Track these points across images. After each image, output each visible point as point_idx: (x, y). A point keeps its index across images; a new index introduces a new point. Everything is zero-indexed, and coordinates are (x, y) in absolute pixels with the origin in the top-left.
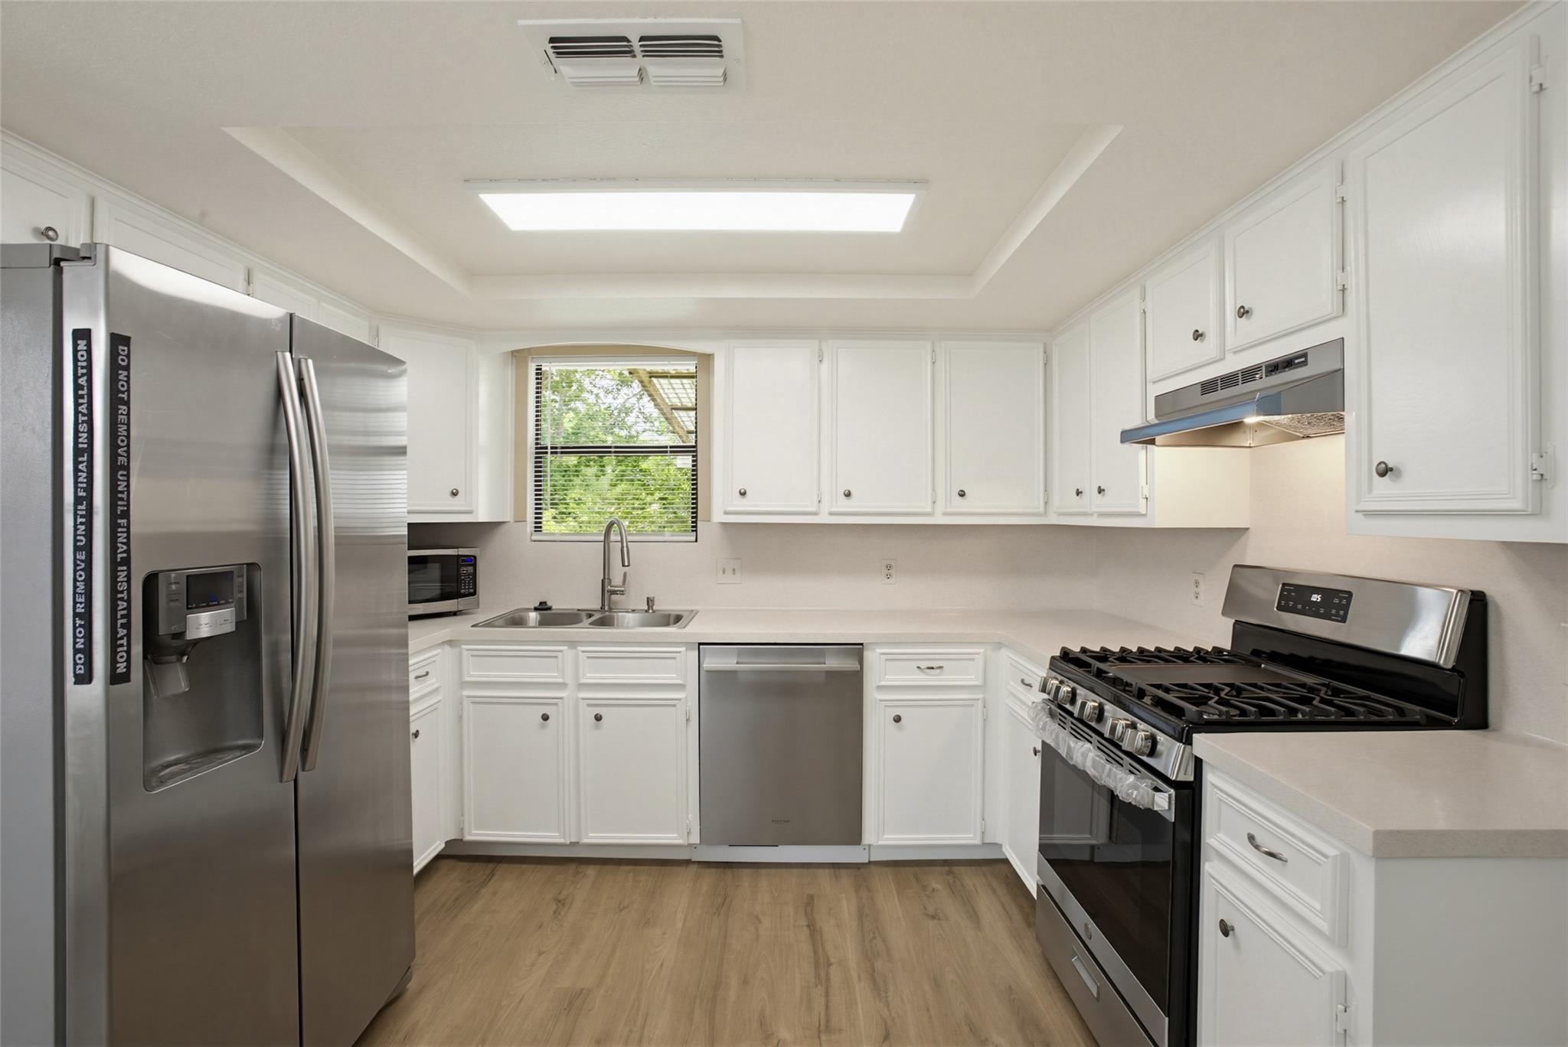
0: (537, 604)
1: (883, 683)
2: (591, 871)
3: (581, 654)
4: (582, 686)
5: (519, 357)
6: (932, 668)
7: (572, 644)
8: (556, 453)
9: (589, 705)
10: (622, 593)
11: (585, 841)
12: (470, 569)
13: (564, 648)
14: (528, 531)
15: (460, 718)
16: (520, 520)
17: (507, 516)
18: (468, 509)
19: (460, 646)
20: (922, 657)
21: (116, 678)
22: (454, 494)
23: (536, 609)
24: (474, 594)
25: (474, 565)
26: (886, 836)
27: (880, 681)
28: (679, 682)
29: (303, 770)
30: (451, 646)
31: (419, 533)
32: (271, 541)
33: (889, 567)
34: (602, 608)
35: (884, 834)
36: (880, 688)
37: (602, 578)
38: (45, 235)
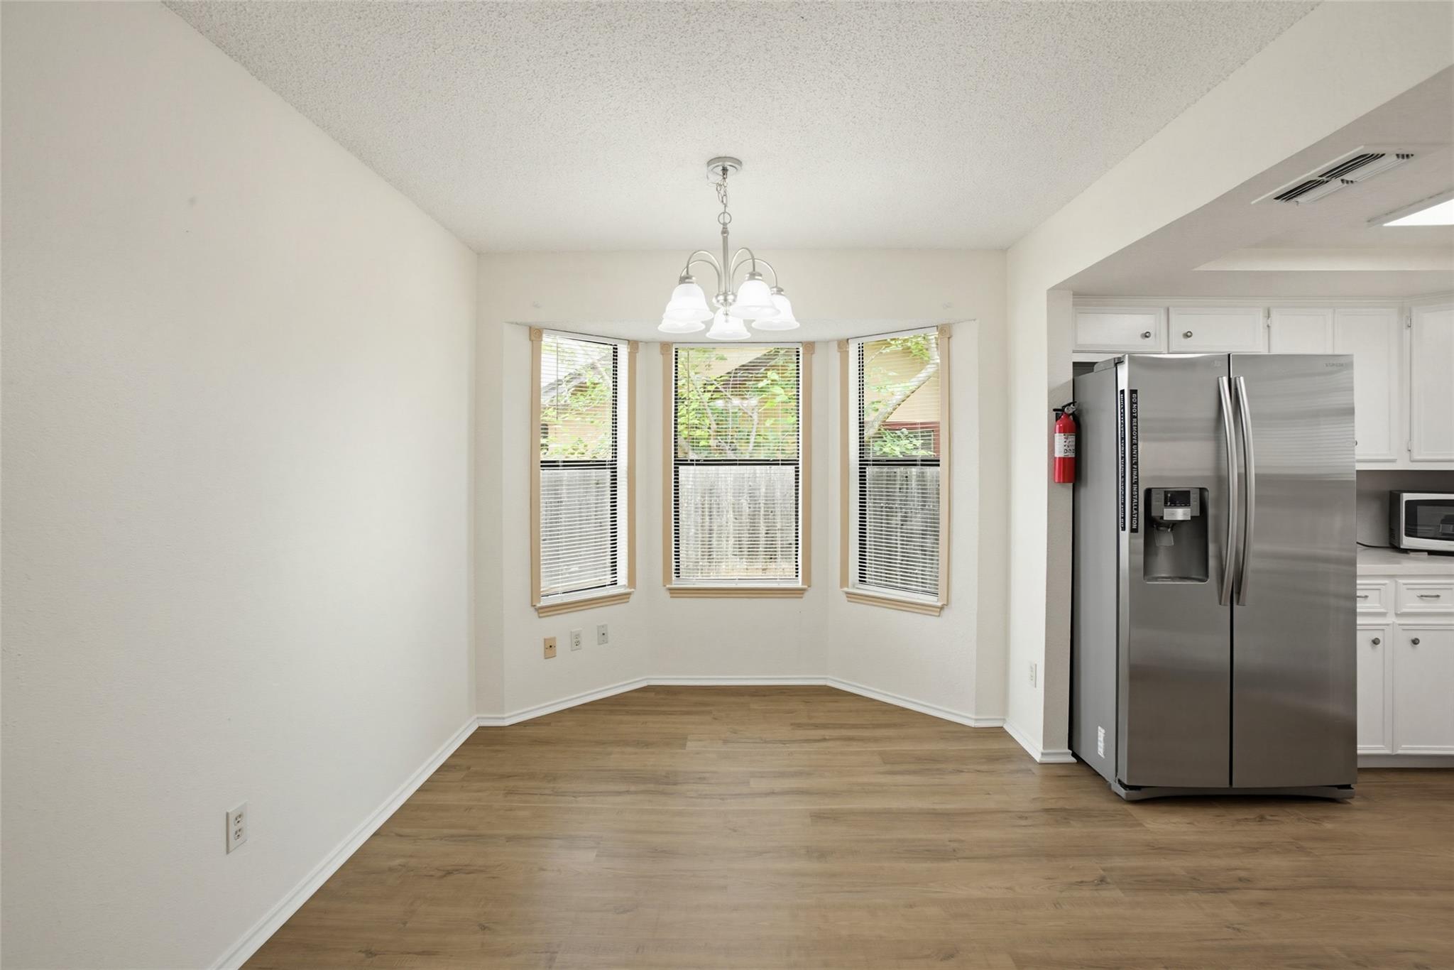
21: (1134, 531)
29: (1238, 603)
38: (1146, 335)
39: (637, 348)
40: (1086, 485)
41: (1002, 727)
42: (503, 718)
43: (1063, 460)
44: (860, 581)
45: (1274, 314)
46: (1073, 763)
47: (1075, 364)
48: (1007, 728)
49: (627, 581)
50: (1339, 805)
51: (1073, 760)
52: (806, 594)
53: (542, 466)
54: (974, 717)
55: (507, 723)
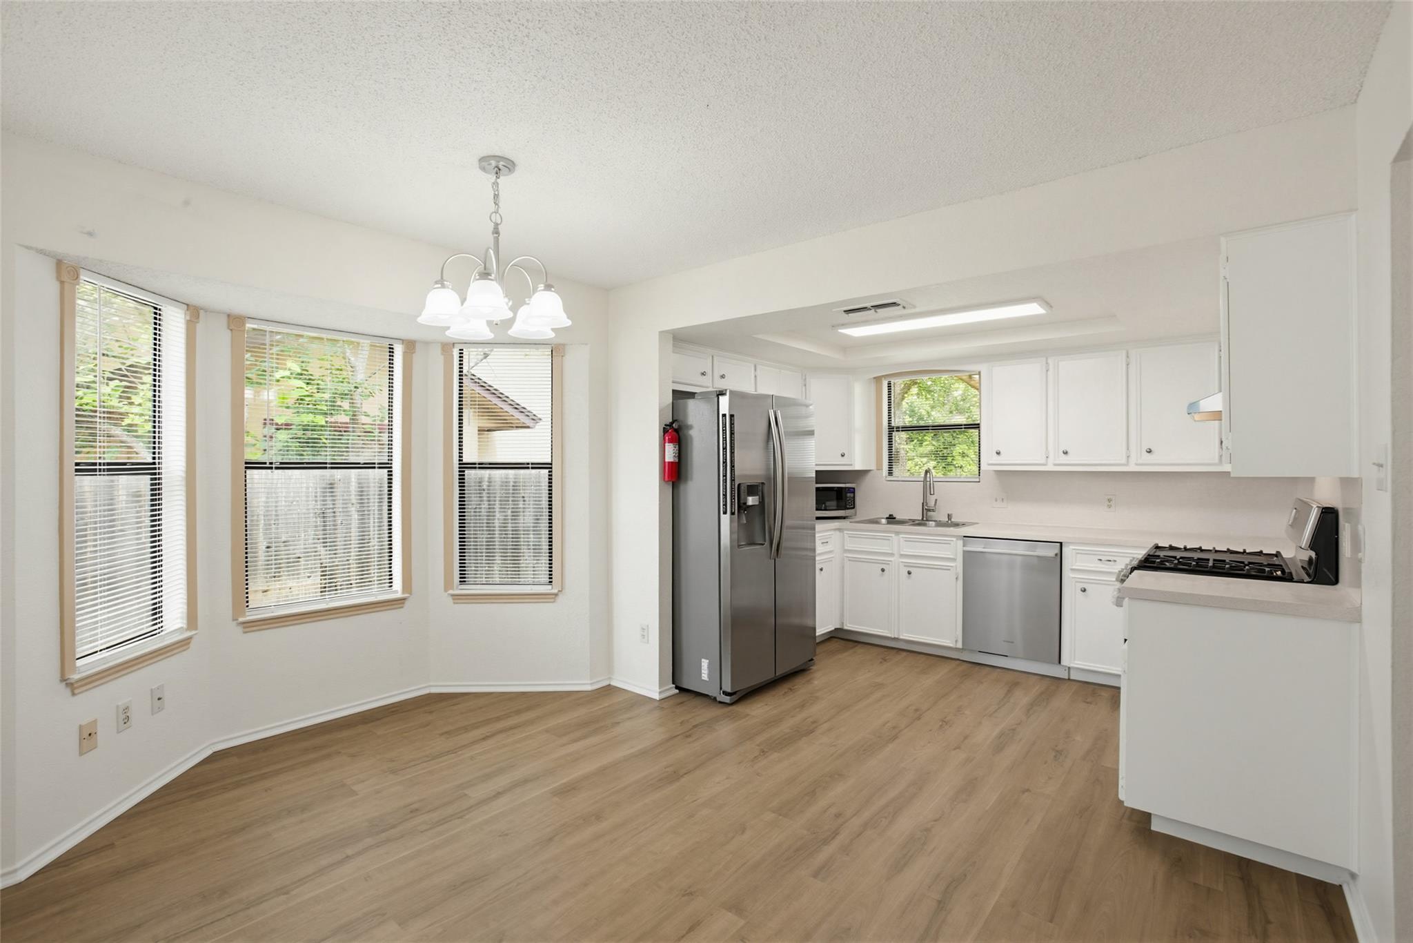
0: (888, 516)
1: (1074, 567)
2: (904, 654)
3: (902, 539)
4: (902, 556)
5: (878, 380)
6: (1110, 561)
7: (897, 533)
8: (899, 431)
9: (905, 566)
10: (933, 511)
11: (901, 637)
12: (852, 495)
13: (893, 535)
14: (884, 475)
15: (843, 567)
16: (880, 468)
17: (872, 466)
18: (850, 463)
19: (843, 532)
20: (1103, 553)
21: (733, 513)
22: (843, 455)
23: (887, 518)
24: (854, 508)
25: (854, 493)
26: (1076, 662)
27: (1072, 566)
28: (951, 557)
29: (779, 559)
30: (840, 532)
31: (821, 475)
32: (768, 478)
33: (1109, 500)
34: (923, 519)
35: (1074, 660)
36: (1072, 570)
37: (922, 501)
38: (703, 374)
39: (198, 317)
40: (686, 480)
41: (610, 685)
42: (15, 871)
43: (671, 464)
44: (460, 581)
45: (759, 367)
46: (677, 694)
47: (674, 391)
48: (614, 683)
49: (185, 621)
50: (808, 672)
51: (677, 691)
52: (407, 603)
53: (77, 470)
54: (589, 682)
55: (22, 876)
